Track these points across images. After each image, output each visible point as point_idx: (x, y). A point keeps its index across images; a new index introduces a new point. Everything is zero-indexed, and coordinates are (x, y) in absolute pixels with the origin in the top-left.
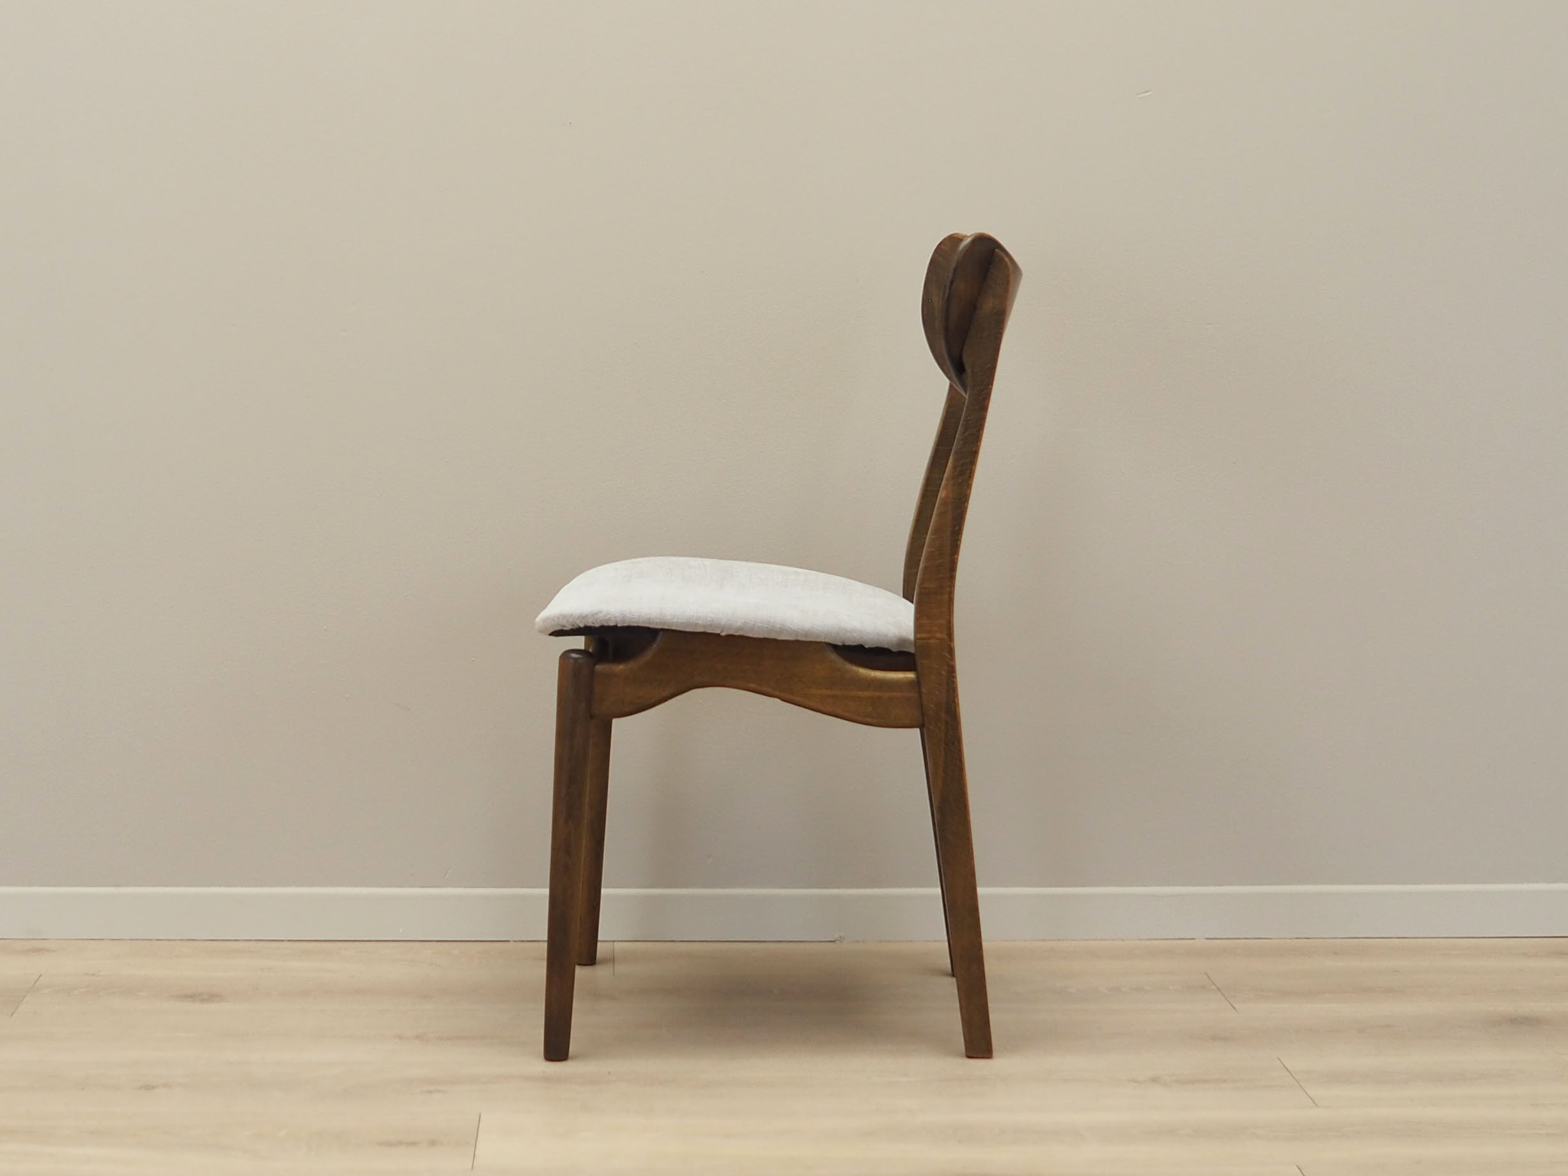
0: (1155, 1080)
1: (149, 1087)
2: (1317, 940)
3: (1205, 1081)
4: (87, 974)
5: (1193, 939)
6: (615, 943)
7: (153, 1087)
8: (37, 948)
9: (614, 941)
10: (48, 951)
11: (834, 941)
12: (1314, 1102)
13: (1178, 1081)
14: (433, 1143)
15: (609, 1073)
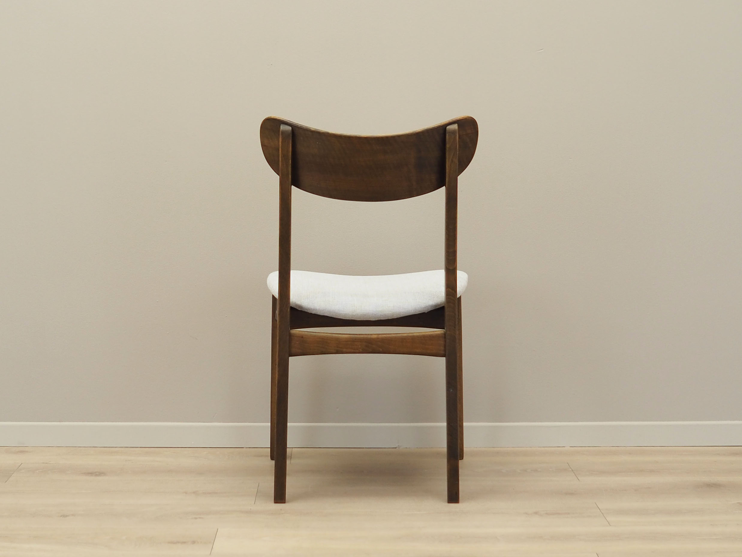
0: (536, 513)
1: (65, 516)
2: (621, 447)
3: (559, 514)
4: (44, 463)
5: (564, 447)
6: (293, 449)
7: (67, 516)
8: (21, 450)
9: (292, 448)
10: (27, 452)
11: (396, 448)
12: (609, 524)
13: (547, 514)
14: (194, 542)
15: (281, 509)
